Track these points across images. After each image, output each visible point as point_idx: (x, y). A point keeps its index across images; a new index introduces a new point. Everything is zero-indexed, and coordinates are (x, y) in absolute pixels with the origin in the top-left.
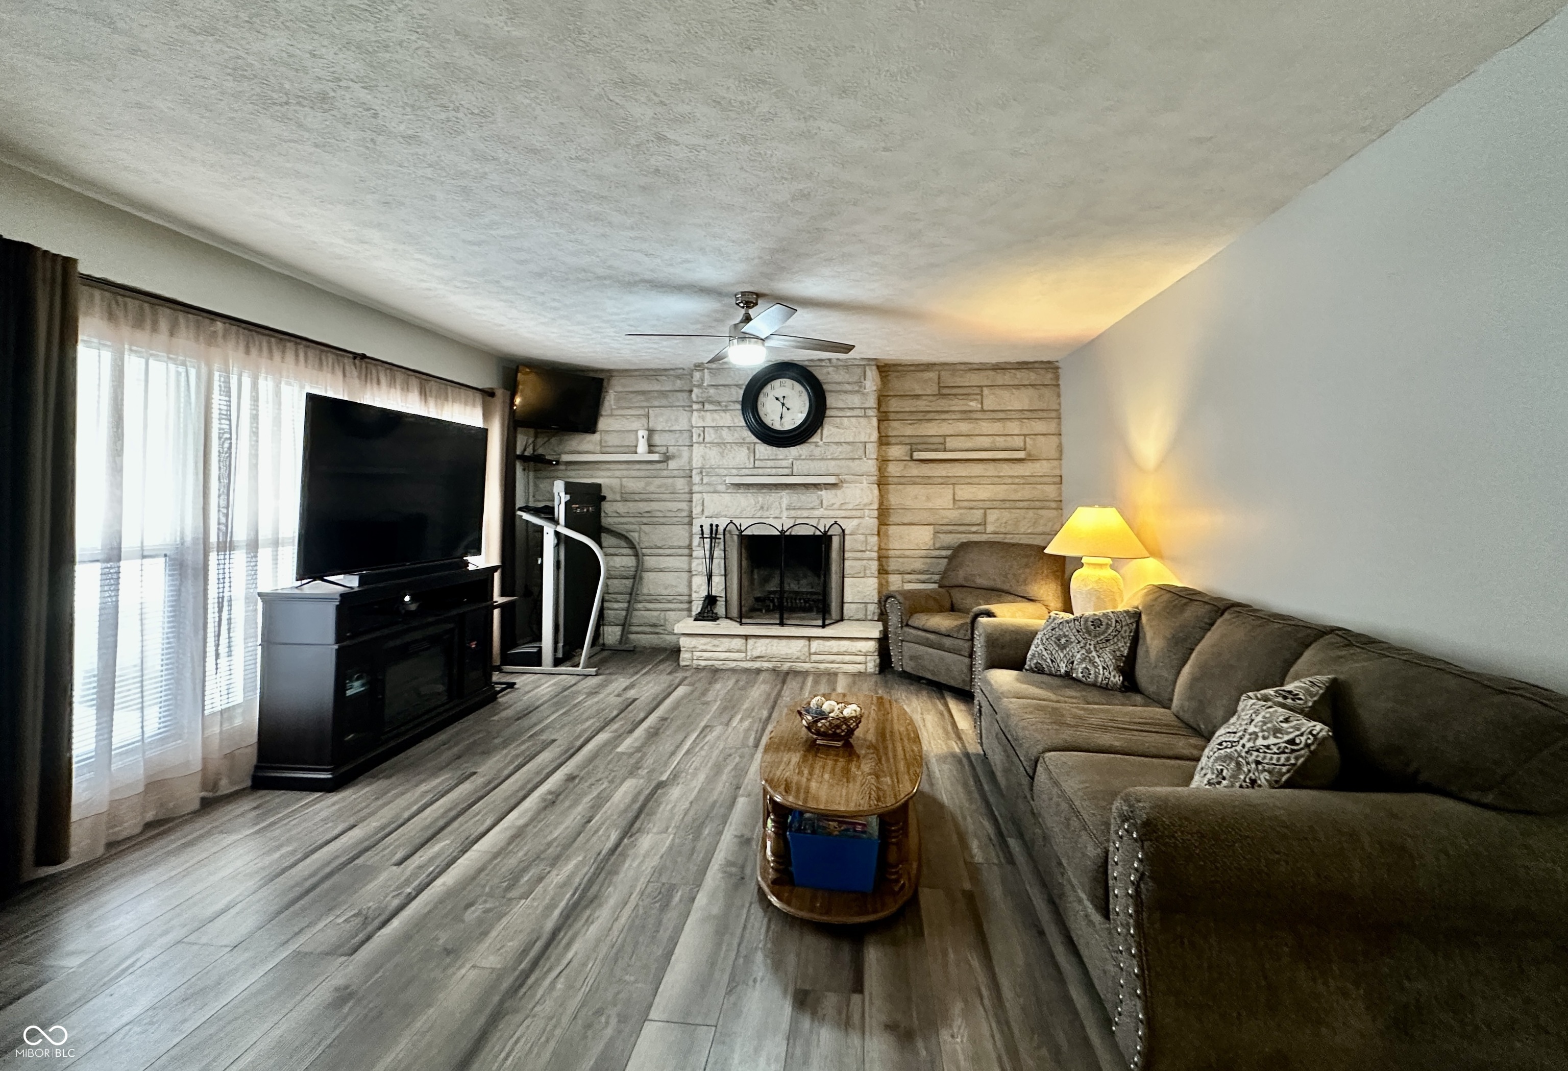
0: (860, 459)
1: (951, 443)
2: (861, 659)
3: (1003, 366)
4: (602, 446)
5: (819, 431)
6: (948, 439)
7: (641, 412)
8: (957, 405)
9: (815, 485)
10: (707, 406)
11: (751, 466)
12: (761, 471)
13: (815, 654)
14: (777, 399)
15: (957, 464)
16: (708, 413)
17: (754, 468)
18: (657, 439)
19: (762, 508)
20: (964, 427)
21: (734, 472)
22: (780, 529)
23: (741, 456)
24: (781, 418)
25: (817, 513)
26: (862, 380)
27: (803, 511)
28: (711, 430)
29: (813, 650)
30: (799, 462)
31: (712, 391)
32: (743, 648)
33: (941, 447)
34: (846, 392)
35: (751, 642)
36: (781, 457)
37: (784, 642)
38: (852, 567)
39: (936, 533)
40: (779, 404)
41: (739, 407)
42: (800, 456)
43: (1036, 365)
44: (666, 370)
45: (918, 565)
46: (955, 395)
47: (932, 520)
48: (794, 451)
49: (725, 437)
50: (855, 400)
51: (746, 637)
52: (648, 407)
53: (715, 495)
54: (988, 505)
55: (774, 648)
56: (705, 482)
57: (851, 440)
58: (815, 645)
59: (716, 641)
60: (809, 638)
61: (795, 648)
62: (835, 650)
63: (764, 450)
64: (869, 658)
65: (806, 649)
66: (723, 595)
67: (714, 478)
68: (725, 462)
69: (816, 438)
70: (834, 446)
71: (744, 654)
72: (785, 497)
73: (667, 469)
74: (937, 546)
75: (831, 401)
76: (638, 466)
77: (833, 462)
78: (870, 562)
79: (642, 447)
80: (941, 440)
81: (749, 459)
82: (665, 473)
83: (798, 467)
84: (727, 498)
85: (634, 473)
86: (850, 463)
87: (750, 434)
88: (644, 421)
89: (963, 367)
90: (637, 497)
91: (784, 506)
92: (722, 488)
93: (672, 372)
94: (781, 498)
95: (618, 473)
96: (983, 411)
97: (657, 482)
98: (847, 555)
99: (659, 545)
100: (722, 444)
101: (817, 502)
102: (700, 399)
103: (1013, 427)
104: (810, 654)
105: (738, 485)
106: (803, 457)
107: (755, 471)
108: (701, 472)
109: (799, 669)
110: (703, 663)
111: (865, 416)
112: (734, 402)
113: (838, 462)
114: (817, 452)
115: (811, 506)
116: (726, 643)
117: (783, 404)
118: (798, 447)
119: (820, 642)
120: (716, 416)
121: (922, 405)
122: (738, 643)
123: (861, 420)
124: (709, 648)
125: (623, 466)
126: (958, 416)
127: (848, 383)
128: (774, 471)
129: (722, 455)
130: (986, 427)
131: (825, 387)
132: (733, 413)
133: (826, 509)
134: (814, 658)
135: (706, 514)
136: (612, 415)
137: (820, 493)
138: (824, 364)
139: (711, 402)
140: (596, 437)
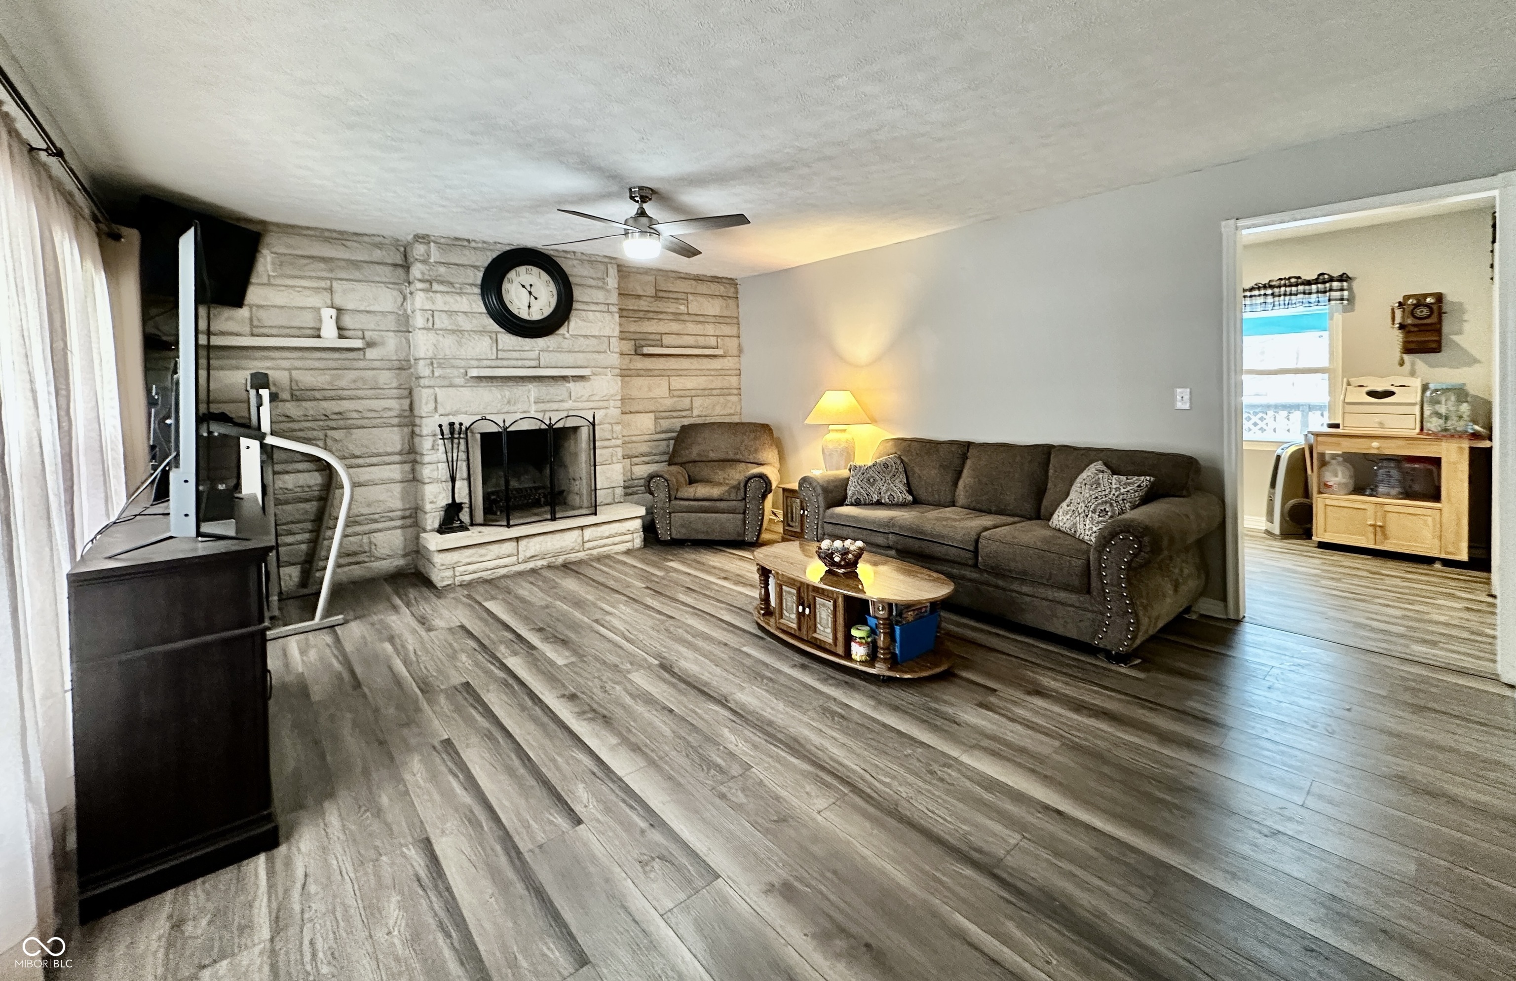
0: (605, 352)
1: (667, 340)
2: (629, 537)
3: (701, 278)
5: (566, 323)
6: (664, 337)
7: (323, 284)
8: (672, 307)
9: (564, 378)
10: (436, 287)
11: (494, 357)
12: (505, 363)
13: (589, 541)
14: (523, 286)
15: (671, 358)
16: (438, 295)
17: (497, 358)
18: (347, 321)
19: (509, 402)
20: (675, 327)
21: (475, 363)
23: (481, 347)
24: (529, 307)
25: (566, 405)
26: (605, 276)
27: (552, 404)
28: (444, 315)
29: (586, 539)
30: (546, 354)
31: (442, 270)
32: (515, 552)
33: (659, 343)
34: (590, 287)
35: (523, 543)
36: (527, 348)
37: (558, 536)
38: (601, 455)
39: (656, 418)
40: (525, 293)
41: (478, 291)
42: (549, 347)
43: (724, 280)
44: (356, 234)
45: (644, 448)
46: (668, 298)
47: (652, 408)
48: (541, 342)
49: (461, 323)
50: (599, 296)
51: (517, 539)
52: (331, 279)
53: (450, 389)
54: (693, 393)
55: (549, 544)
56: (436, 374)
57: (597, 334)
58: (588, 533)
59: (482, 550)
60: (582, 528)
61: (570, 540)
62: (607, 534)
63: (508, 340)
64: (635, 535)
65: (581, 538)
66: (467, 500)
67: (448, 371)
68: (462, 353)
69: (562, 330)
70: (582, 339)
71: (515, 558)
72: (533, 391)
73: (364, 359)
74: (658, 430)
75: (577, 293)
76: (318, 355)
77: (581, 355)
78: (616, 449)
79: (329, 332)
80: (658, 337)
81: (491, 349)
82: (361, 364)
83: (545, 359)
84: (467, 393)
85: (309, 364)
86: (596, 356)
87: (492, 321)
88: (327, 295)
89: (674, 275)
90: (318, 395)
91: (532, 399)
92: (460, 381)
93: (366, 239)
94: (529, 391)
95: (286, 364)
96: (688, 314)
97: (352, 375)
98: (597, 444)
99: (358, 453)
100: (458, 332)
101: (566, 395)
102: (426, 277)
103: (710, 329)
104: (583, 543)
105: (480, 378)
106: (551, 349)
107: (499, 363)
108: (432, 364)
109: (574, 560)
110: (467, 578)
111: (608, 312)
112: (471, 285)
113: (585, 354)
114: (566, 344)
115: (560, 398)
116: (495, 549)
117: (530, 293)
118: (545, 338)
119: (593, 528)
120: (448, 298)
121: (643, 304)
122: (509, 547)
123: (606, 315)
124: (474, 559)
125: (295, 354)
126: (671, 317)
127: (592, 278)
128: (520, 363)
129: (459, 343)
130: (691, 328)
131: (570, 279)
132: (472, 297)
133: (575, 401)
134: (587, 545)
135: (441, 410)
137: (567, 385)
138: (569, 256)
139: (442, 282)
140: (244, 313)
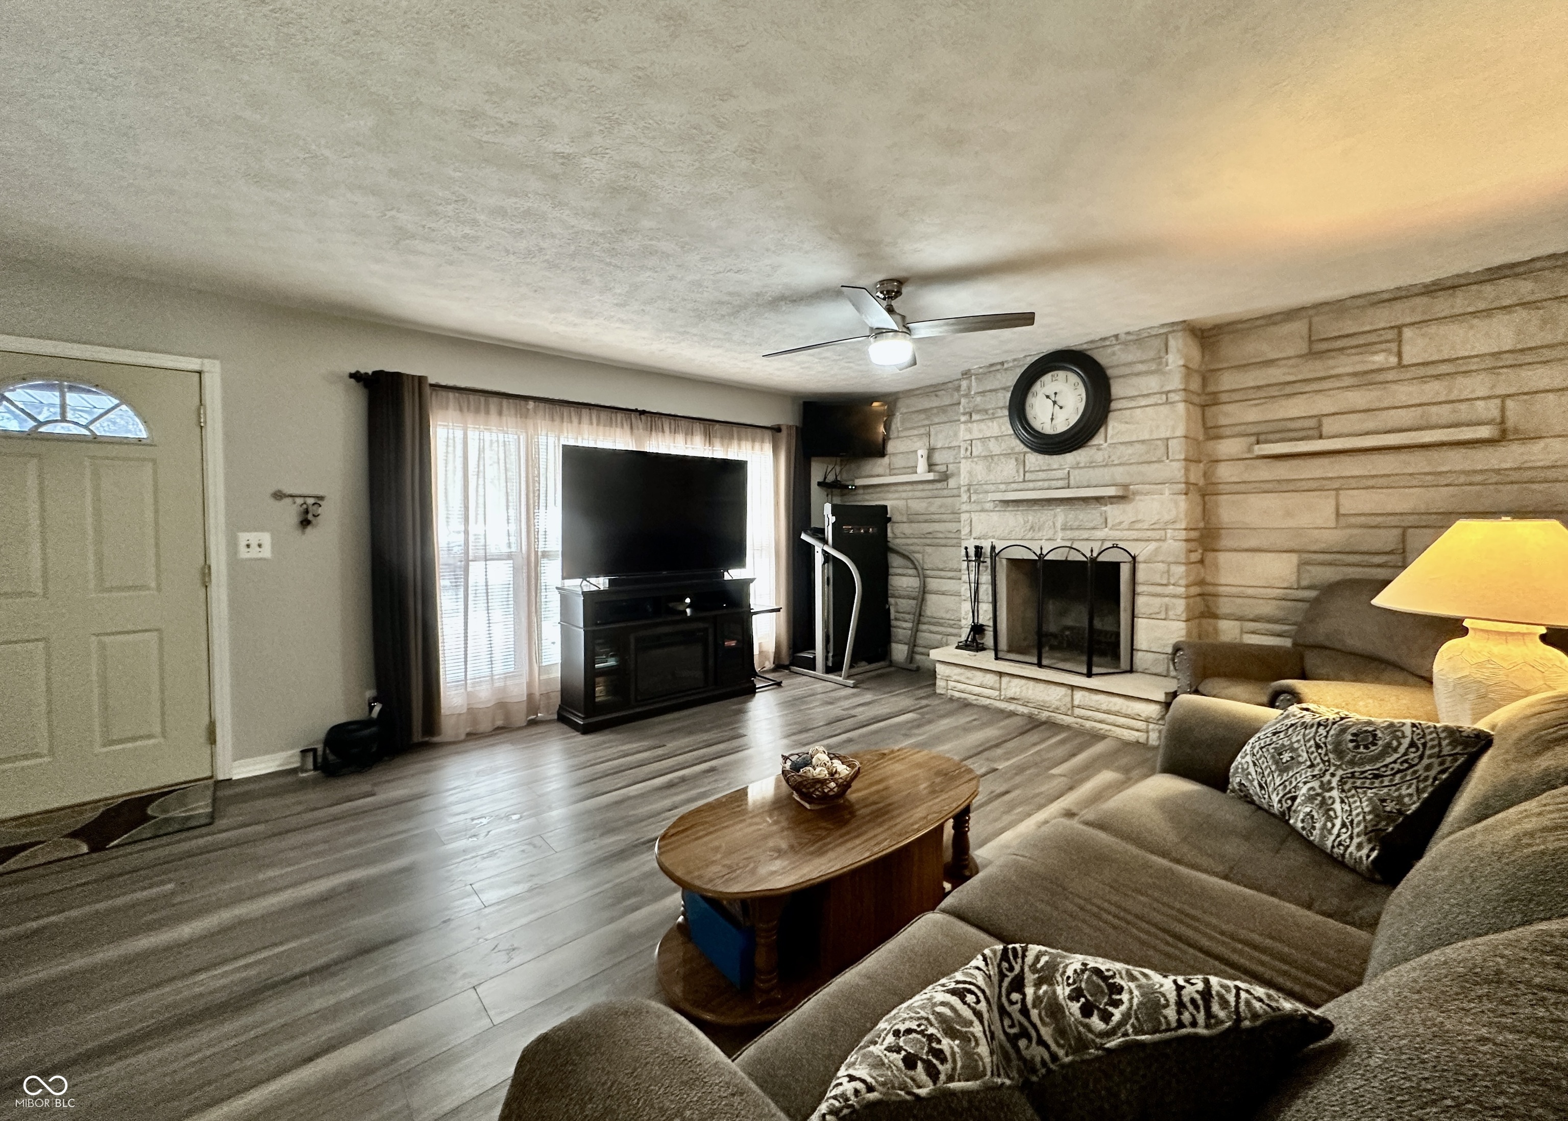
0: (1160, 461)
1: (1328, 426)
2: (1141, 725)
4: (891, 470)
5: (1102, 430)
6: (1325, 421)
7: (922, 431)
8: (1346, 365)
9: (1098, 500)
10: (975, 417)
11: (1021, 480)
12: (1031, 485)
13: (1079, 707)
14: (1048, 397)
15: (1342, 458)
16: (975, 424)
17: (1024, 481)
18: (938, 458)
19: (1032, 528)
20: (1359, 398)
21: (1002, 487)
22: (1038, 553)
23: (1008, 469)
24: (1052, 419)
25: (1100, 534)
26: (1162, 354)
27: (1082, 532)
28: (978, 442)
29: (1076, 703)
30: (1076, 472)
31: (978, 399)
32: (997, 686)
33: (1315, 433)
34: (1138, 374)
35: (1005, 680)
36: (1055, 467)
37: (1041, 686)
38: (1147, 605)
39: (1302, 564)
40: (1050, 402)
41: (1006, 413)
42: (1078, 464)
44: (944, 384)
45: (1267, 609)
46: (1342, 349)
47: (1292, 545)
48: (1070, 458)
49: (992, 449)
50: (1152, 383)
51: (1001, 674)
52: (929, 426)
53: (982, 514)
54: (1411, 520)
55: (1030, 692)
56: (972, 500)
57: (1147, 437)
58: (1079, 696)
59: (969, 673)
60: (1073, 687)
61: (1054, 696)
62: (1104, 707)
63: (1035, 460)
64: (1151, 726)
65: (1069, 699)
66: (991, 623)
67: (981, 496)
68: (992, 478)
69: (1098, 440)
70: (1122, 448)
71: (997, 693)
72: (1060, 515)
73: (947, 488)
74: (1304, 583)
75: (1117, 389)
76: (920, 487)
77: (1121, 469)
78: (1174, 600)
79: (922, 465)
80: (1312, 423)
81: (1018, 471)
82: (945, 492)
83: (1077, 476)
84: (995, 517)
85: (918, 494)
86: (1145, 468)
87: (1018, 442)
88: (926, 440)
90: (921, 518)
91: (1059, 525)
92: (989, 506)
93: (950, 385)
94: (1055, 516)
95: (904, 495)
96: (1400, 365)
97: (938, 501)
98: (1139, 589)
99: (941, 567)
100: (989, 457)
101: (1099, 521)
102: (967, 410)
103: (1478, 385)
104: (1073, 707)
105: (1007, 503)
106: (1082, 465)
107: (1025, 486)
108: (969, 490)
109: (1058, 721)
110: (957, 695)
111: (1167, 402)
112: (1001, 408)
113: (1127, 468)
114: (1099, 457)
115: (1092, 525)
116: (979, 677)
117: (1055, 403)
118: (1075, 453)
119: (1086, 694)
120: (983, 426)
121: (1276, 374)
122: (991, 679)
123: (1162, 408)
124: (962, 679)
125: (909, 488)
126: (1348, 381)
127: (1142, 362)
128: (1046, 484)
129: (989, 470)
130: (1405, 393)
131: (1109, 372)
132: (1001, 420)
133: (1111, 529)
134: (1077, 711)
135: (974, 535)
136: (898, 437)
137: (1104, 508)
138: (1108, 343)
139: (979, 412)
140: (886, 460)
